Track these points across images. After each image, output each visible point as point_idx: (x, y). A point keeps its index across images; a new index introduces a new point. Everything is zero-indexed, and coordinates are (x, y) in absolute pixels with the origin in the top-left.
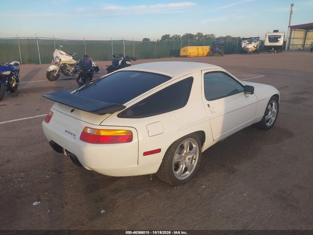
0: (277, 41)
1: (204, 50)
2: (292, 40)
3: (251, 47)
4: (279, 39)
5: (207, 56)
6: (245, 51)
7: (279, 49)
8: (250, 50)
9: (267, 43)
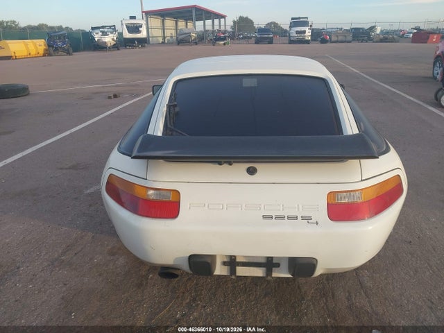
0: (139, 32)
1: (38, 46)
2: (150, 30)
3: (109, 39)
4: (140, 29)
5: (44, 55)
6: (101, 47)
7: (143, 42)
8: (109, 45)
9: (127, 35)
